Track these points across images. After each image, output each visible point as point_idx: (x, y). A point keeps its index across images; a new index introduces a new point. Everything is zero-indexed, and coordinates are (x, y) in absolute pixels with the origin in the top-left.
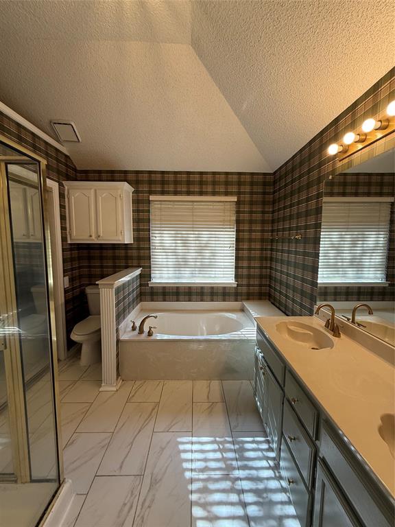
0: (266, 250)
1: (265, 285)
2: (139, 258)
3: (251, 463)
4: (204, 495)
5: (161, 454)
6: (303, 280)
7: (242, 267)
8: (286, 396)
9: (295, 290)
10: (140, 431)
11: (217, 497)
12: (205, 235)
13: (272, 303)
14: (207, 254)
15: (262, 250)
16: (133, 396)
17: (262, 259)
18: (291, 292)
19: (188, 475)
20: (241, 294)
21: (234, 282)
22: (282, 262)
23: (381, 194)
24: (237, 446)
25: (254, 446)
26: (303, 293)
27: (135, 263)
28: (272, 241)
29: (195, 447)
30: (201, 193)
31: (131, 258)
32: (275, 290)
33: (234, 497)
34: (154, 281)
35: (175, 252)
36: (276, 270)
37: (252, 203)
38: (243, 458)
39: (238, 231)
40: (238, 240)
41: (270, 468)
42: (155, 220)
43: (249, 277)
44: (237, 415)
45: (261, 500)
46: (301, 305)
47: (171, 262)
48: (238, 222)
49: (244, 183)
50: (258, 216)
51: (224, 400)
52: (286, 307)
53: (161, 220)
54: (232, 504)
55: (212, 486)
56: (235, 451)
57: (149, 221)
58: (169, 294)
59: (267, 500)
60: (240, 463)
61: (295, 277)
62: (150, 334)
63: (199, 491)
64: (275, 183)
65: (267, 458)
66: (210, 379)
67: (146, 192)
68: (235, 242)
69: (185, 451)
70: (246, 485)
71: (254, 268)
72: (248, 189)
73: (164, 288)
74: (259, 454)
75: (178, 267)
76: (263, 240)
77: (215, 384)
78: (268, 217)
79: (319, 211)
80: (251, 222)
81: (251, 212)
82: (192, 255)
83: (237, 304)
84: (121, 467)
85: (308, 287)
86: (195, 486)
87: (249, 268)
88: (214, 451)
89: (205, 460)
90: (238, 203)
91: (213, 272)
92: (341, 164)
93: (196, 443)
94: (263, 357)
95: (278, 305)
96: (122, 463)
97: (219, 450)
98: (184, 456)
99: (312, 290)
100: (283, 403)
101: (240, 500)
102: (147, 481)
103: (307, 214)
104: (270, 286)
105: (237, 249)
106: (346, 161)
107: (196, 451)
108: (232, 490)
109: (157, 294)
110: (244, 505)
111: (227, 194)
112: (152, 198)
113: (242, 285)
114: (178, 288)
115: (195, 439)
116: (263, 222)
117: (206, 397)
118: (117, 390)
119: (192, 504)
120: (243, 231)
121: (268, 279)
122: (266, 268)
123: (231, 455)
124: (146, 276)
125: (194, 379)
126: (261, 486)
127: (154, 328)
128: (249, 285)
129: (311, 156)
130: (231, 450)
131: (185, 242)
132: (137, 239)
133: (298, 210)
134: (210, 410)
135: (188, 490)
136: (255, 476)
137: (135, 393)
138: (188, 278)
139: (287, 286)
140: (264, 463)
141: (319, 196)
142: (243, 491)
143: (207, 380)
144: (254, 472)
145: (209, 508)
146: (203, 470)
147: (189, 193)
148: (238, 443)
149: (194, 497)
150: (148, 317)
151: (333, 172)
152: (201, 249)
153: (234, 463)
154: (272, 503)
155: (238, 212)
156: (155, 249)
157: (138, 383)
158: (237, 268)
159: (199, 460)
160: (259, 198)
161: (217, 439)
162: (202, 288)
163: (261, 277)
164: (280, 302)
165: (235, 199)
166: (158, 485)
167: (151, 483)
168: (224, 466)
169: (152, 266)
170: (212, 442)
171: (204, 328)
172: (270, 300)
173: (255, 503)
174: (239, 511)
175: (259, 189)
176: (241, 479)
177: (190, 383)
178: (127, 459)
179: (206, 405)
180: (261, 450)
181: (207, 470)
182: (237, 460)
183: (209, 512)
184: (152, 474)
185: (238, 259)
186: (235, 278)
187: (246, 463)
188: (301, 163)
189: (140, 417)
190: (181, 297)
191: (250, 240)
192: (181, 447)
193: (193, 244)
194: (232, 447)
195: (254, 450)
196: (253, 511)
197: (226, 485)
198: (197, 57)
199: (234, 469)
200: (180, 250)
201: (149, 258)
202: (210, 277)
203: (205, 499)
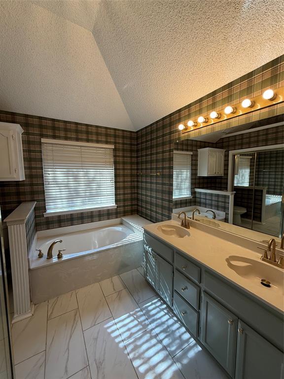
0: (134, 181)
1: (134, 205)
2: (32, 193)
3: (156, 317)
4: (137, 351)
5: (96, 343)
6: (163, 199)
7: (120, 194)
8: (175, 268)
9: (157, 205)
10: (71, 337)
11: (145, 347)
12: (92, 172)
13: (140, 216)
14: (94, 186)
15: (131, 181)
16: (52, 313)
17: (132, 187)
18: (155, 207)
19: (121, 345)
20: (120, 213)
21: (114, 205)
22: (146, 189)
23: (187, 150)
24: (144, 311)
25: (153, 306)
26: (163, 207)
27: (28, 197)
28: (138, 176)
29: (119, 325)
30: (88, 141)
31: (24, 193)
32: (142, 207)
33: (154, 341)
34: (48, 211)
35: (67, 186)
36: (142, 194)
37: (124, 150)
38: (150, 317)
39: (116, 169)
40: (116, 176)
41: (166, 314)
42: (47, 160)
43: (124, 200)
44: (137, 293)
45: (168, 334)
46: (162, 215)
47: (64, 194)
48: (116, 163)
49: (119, 136)
50: (128, 160)
51: (125, 287)
52: (151, 217)
53: (53, 160)
54: (154, 345)
55: (139, 343)
56: (144, 315)
57: (41, 160)
58: (64, 221)
59: (171, 332)
60: (150, 320)
61: (157, 198)
62: (60, 256)
63: (133, 350)
64: (137, 138)
65: (163, 310)
66: (111, 276)
67: (37, 135)
68: (114, 177)
69: (113, 331)
70: (158, 330)
71: (127, 194)
72: (121, 141)
73: (59, 216)
74: (158, 309)
75: (71, 198)
76: (132, 176)
77: (116, 279)
78: (134, 160)
79: (171, 159)
80: (124, 163)
81: (124, 157)
82: (82, 188)
83: (118, 220)
84: (66, 371)
85: (166, 204)
86: (129, 349)
87: (124, 194)
88: (132, 321)
89: (129, 330)
90: (115, 150)
91: (99, 199)
92: (183, 135)
93: (118, 322)
94: (152, 250)
95: (145, 216)
96: (66, 367)
97: (135, 319)
98: (113, 335)
99: (169, 205)
100: (173, 272)
101: (158, 341)
102: (93, 367)
103: (163, 160)
104: (138, 205)
105: (116, 182)
106: (187, 134)
107: (120, 328)
108: (151, 338)
109: (53, 222)
110: (160, 342)
111: (107, 142)
112: (43, 140)
113: (120, 207)
114: (71, 215)
115: (116, 321)
116: (131, 163)
117: (113, 290)
118: (33, 315)
119: (131, 361)
120: (119, 169)
121: (136, 201)
122: (134, 193)
123: (143, 318)
124: (41, 208)
125: (99, 281)
126: (165, 326)
127: (64, 250)
128: (124, 206)
129: (164, 127)
130: (141, 316)
131: (76, 178)
132: (29, 176)
133: (157, 158)
134: (119, 297)
135: (126, 354)
136: (160, 323)
137: (53, 310)
138: (80, 206)
139: (151, 204)
140: (162, 313)
141: (170, 151)
142: (157, 335)
143: (109, 278)
144: (159, 321)
145: (143, 356)
146: (129, 337)
147: (77, 139)
148: (144, 309)
149: (131, 356)
150: (54, 243)
151: (179, 138)
152: (89, 183)
153: (147, 322)
154: (174, 332)
155: (115, 156)
156: (49, 184)
157: (52, 301)
158: (116, 195)
159: (125, 332)
160: (127, 147)
161: (131, 313)
162: (92, 212)
163: (132, 199)
164: (146, 215)
165: (113, 147)
166: (103, 365)
167: (97, 367)
168: (141, 327)
169: (46, 199)
170: (128, 317)
171: (96, 242)
172: (137, 214)
173: (166, 337)
174: (160, 346)
175: (128, 141)
176: (154, 329)
177: (97, 284)
178: (69, 362)
179: (115, 295)
180: (158, 307)
181: (132, 335)
182: (147, 319)
183: (143, 358)
184: (95, 360)
185: (116, 188)
186: (115, 202)
187: (153, 318)
188: (157, 130)
189: (66, 326)
190: (85, 220)
191: (124, 176)
192: (109, 330)
193: (82, 179)
194: (142, 313)
195: (154, 309)
196: (166, 342)
197: (147, 336)
198: (95, 43)
199: (148, 325)
200: (72, 184)
201: (43, 192)
202: (98, 203)
203: (138, 353)
